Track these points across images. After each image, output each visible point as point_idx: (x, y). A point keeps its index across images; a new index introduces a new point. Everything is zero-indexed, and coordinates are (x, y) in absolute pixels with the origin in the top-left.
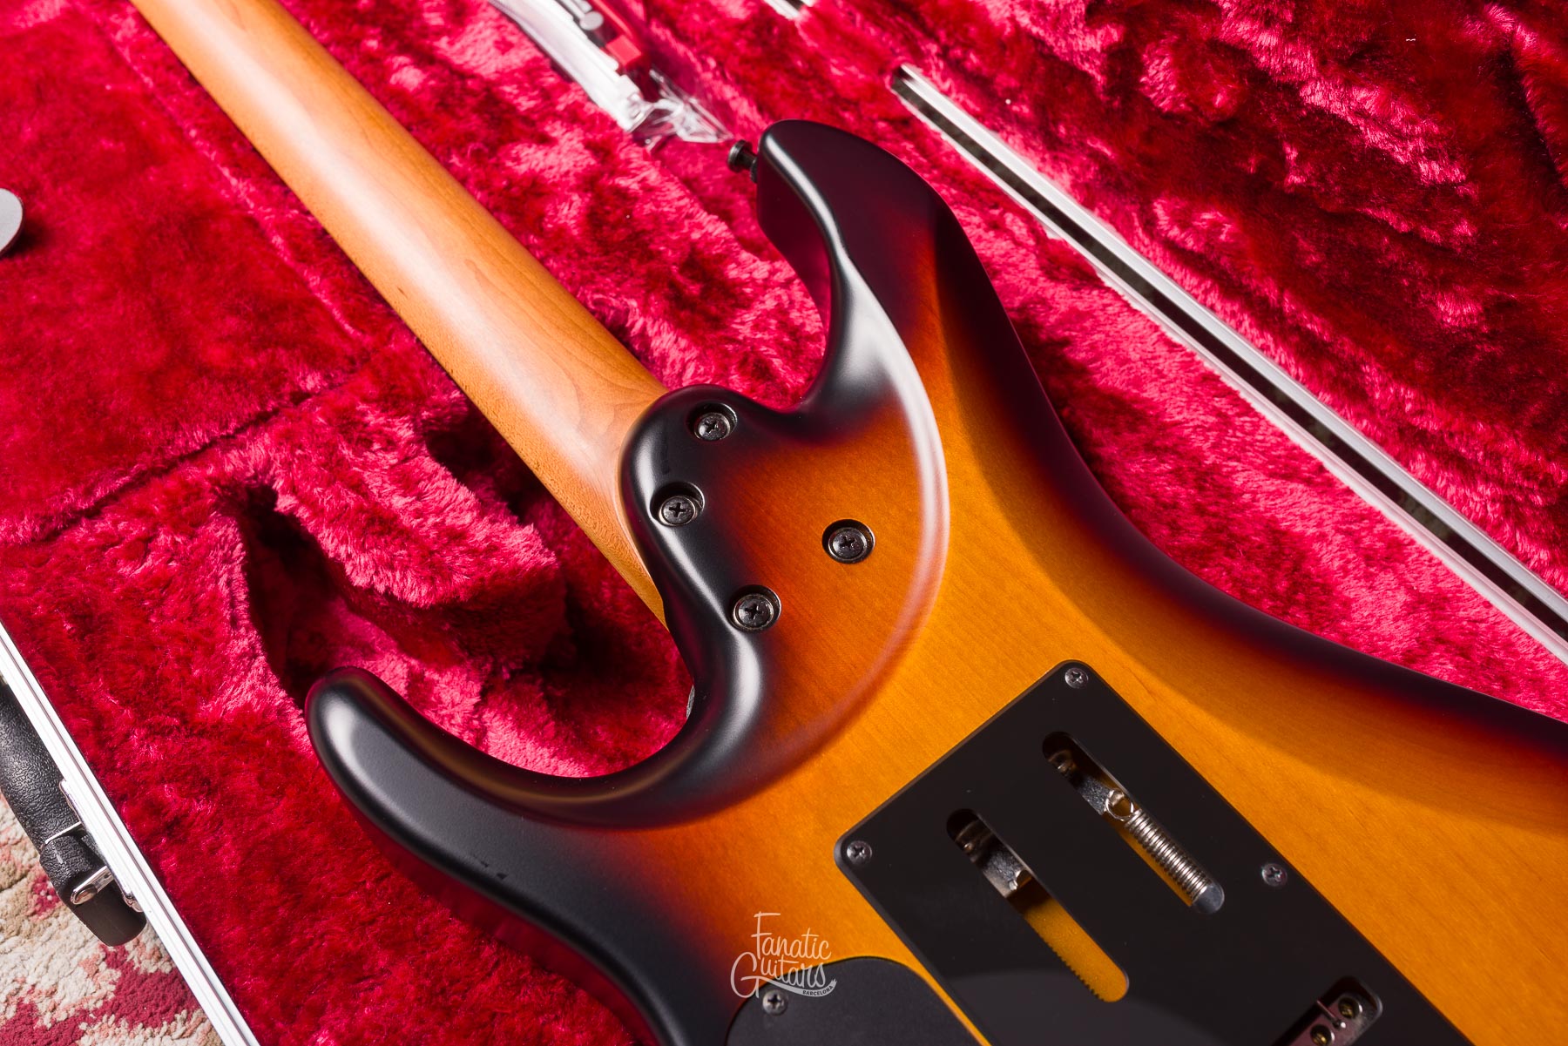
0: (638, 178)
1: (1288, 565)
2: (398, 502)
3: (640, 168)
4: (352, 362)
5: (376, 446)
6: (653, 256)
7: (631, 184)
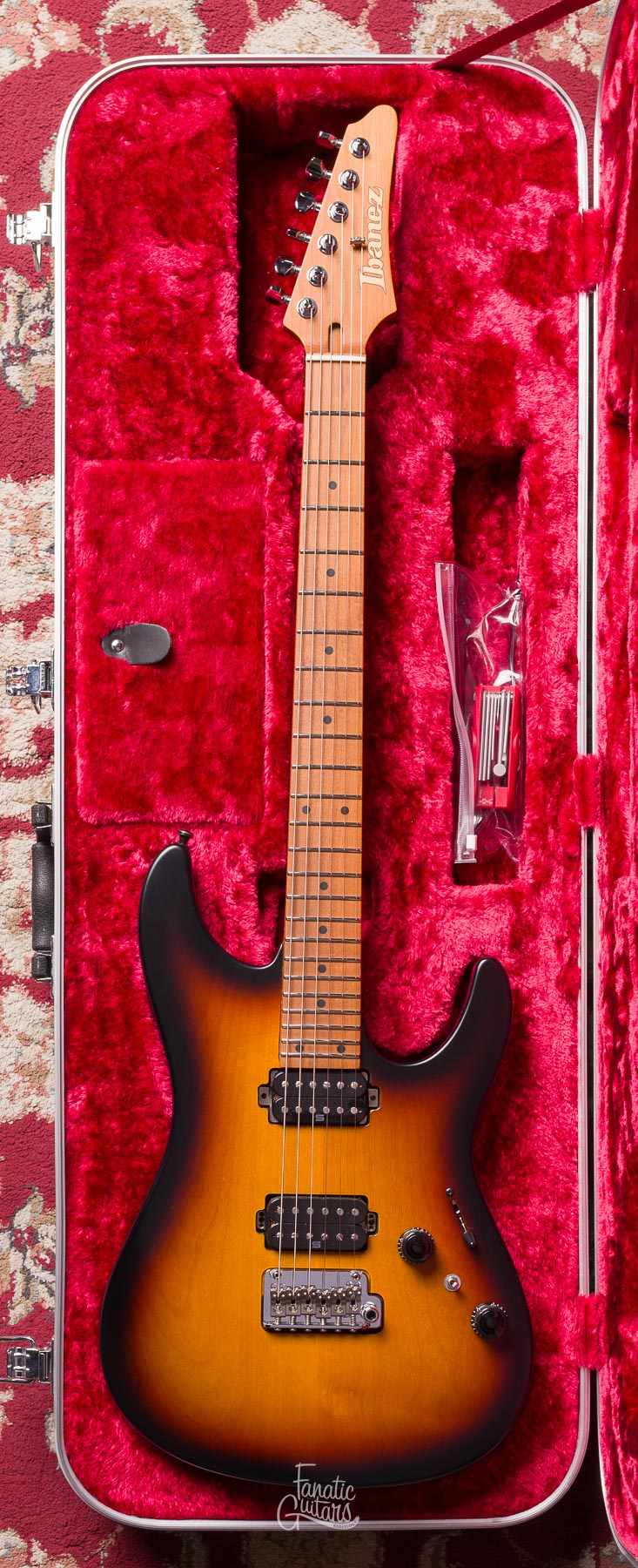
0: (433, 801)
1: (521, 1172)
2: (229, 900)
3: (438, 796)
4: (254, 816)
5: (237, 868)
6: (407, 850)
7: (428, 803)
